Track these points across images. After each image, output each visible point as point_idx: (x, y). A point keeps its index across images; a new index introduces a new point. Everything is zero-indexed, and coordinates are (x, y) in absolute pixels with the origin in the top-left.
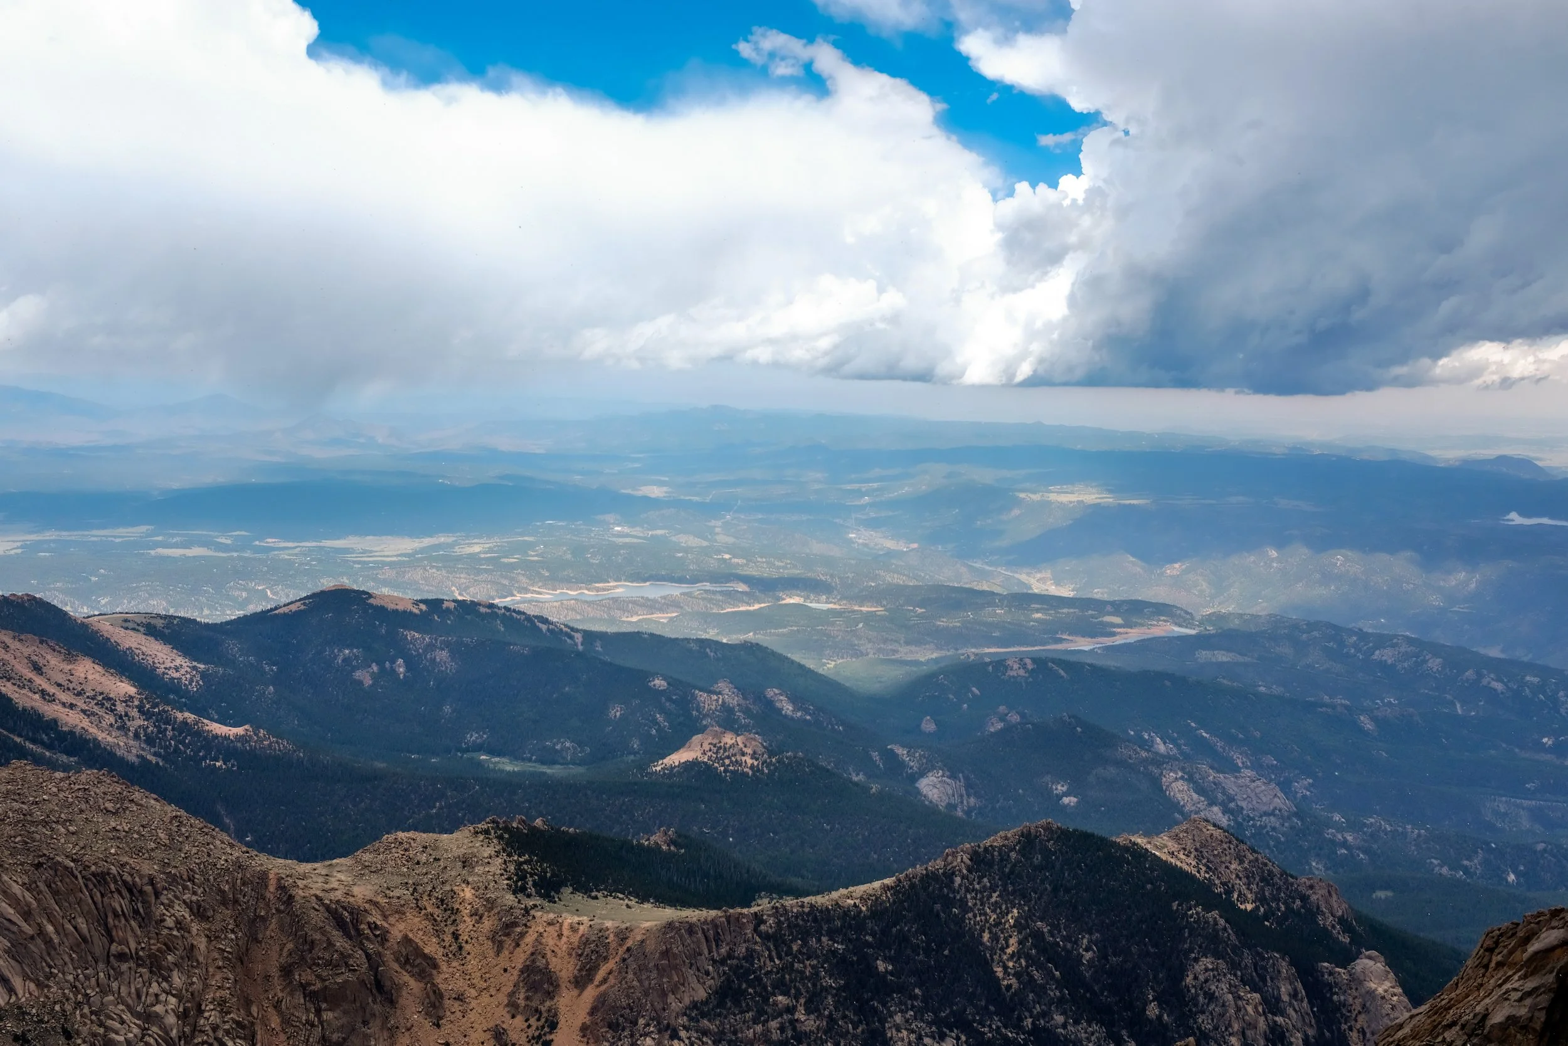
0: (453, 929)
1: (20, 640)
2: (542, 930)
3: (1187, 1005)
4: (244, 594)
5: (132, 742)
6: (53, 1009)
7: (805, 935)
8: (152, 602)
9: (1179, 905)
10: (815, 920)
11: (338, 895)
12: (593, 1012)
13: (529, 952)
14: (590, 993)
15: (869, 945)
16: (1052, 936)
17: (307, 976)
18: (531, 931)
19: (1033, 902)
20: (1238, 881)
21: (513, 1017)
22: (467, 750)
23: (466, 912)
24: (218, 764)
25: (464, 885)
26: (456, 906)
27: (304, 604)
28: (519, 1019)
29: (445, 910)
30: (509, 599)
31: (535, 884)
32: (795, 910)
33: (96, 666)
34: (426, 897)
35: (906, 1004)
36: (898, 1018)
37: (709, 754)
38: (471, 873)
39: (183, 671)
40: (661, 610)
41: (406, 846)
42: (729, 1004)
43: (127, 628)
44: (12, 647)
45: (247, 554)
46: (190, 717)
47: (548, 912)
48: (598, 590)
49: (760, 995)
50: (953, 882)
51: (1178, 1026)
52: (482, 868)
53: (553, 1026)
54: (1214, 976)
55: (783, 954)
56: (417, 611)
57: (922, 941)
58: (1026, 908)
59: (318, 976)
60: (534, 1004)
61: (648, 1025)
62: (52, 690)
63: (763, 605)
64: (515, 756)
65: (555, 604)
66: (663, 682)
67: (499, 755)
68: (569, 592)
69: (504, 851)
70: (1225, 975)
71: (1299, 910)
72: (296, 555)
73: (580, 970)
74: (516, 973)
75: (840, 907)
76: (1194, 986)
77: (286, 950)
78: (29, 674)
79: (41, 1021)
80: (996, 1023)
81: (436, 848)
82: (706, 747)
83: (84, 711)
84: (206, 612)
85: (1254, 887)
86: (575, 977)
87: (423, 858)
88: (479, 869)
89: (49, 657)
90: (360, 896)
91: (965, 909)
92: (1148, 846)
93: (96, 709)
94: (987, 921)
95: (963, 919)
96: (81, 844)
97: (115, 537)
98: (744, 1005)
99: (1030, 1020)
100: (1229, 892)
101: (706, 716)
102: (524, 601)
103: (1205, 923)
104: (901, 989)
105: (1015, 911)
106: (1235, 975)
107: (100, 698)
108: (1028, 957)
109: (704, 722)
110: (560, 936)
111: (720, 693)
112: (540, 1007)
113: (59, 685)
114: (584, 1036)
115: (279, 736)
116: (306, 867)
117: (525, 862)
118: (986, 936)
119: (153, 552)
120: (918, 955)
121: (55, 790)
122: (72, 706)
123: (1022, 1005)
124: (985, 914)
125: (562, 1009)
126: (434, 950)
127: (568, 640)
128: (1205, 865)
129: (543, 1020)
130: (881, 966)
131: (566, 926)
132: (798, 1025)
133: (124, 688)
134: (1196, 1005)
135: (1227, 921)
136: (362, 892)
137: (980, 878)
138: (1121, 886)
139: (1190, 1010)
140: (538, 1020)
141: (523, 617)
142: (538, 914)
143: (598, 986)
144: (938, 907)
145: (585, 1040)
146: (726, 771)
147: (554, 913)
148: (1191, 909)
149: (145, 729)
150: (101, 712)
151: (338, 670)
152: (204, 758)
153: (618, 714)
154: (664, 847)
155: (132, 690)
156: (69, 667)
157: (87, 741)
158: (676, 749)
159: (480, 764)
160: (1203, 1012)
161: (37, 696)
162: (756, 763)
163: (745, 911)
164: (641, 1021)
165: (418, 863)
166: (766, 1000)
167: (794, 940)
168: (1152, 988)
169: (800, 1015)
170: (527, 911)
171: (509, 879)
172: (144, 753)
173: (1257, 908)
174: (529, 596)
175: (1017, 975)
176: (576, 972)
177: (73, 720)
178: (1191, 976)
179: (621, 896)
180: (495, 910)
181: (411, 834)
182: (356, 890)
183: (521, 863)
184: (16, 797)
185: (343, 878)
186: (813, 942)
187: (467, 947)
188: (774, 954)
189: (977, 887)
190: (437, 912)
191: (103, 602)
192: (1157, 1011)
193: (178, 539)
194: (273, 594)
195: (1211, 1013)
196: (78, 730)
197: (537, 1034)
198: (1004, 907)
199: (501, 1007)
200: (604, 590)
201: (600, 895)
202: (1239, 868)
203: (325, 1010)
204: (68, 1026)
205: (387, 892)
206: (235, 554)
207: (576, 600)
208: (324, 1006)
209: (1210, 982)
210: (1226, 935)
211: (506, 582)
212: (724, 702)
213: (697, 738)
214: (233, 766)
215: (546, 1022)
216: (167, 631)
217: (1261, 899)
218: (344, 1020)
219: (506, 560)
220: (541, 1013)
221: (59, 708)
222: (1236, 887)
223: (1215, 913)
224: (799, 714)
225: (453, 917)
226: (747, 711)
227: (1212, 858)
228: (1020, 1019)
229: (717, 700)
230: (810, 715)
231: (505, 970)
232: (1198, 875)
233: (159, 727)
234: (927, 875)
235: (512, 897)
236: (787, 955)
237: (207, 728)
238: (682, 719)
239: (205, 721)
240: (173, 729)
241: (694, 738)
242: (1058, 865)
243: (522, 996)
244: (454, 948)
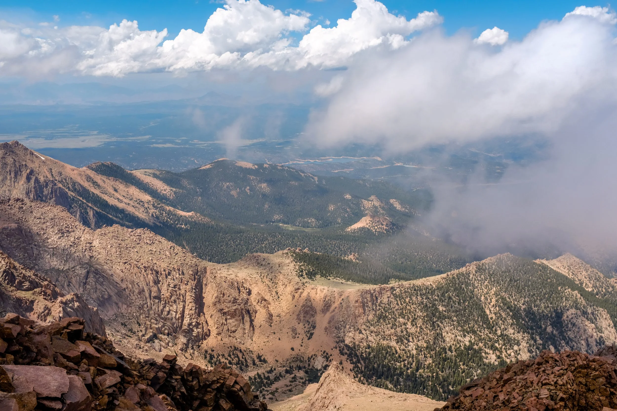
0: (275, 290)
1: (109, 179)
2: (309, 291)
3: (564, 327)
4: (187, 162)
5: (151, 218)
6: (133, 315)
7: (411, 296)
8: (153, 165)
9: (561, 288)
10: (415, 290)
11: (233, 276)
12: (329, 322)
13: (305, 300)
14: (328, 315)
15: (436, 300)
16: (509, 299)
17: (223, 306)
18: (305, 291)
19: (501, 285)
20: (585, 279)
21: (299, 323)
22: (274, 222)
23: (280, 284)
24: (182, 226)
25: (279, 274)
26: (277, 282)
27: (211, 165)
28: (301, 324)
29: (273, 283)
30: (287, 163)
31: (306, 274)
32: (407, 286)
33: (137, 189)
34: (265, 278)
35: (451, 324)
36: (447, 328)
37: (369, 224)
38: (282, 269)
39: (167, 191)
40: (347, 168)
41: (257, 258)
42: (381, 321)
43: (146, 175)
44: (106, 182)
45: (187, 146)
46: (172, 209)
47: (311, 284)
48: (322, 160)
49: (394, 318)
50: (469, 276)
51: (560, 336)
52: (286, 267)
53: (314, 327)
54: (575, 317)
55: (403, 303)
56: (253, 168)
57: (457, 299)
58: (499, 287)
59: (226, 306)
60: (307, 319)
61: (350, 328)
62: (121, 198)
63: (387, 166)
64: (294, 224)
65: (305, 165)
66: (350, 196)
67: (286, 224)
68: (311, 161)
69: (294, 261)
70: (580, 316)
71: (611, 292)
72: (205, 146)
73: (324, 307)
74: (300, 307)
75: (425, 285)
76: (567, 320)
77: (214, 296)
78: (113, 192)
79: (130, 319)
80: (487, 331)
81: (268, 259)
82: (368, 222)
83: (133, 206)
84: (173, 168)
85: (592, 282)
86: (322, 309)
87: (264, 263)
89: (120, 186)
90: (241, 277)
91: (474, 287)
92: (548, 264)
93: (137, 205)
94: (483, 292)
95: (474, 291)
96: (139, 255)
97: (138, 140)
98: (387, 322)
99: (500, 331)
100: (581, 284)
101: (366, 210)
102: (293, 164)
103: (572, 295)
104: (450, 318)
105: (494, 288)
106: (584, 317)
107: (139, 201)
108: (499, 306)
109: (366, 212)
110: (316, 293)
111: (372, 201)
112: (309, 320)
113: (124, 196)
114: (326, 332)
115: (205, 216)
116: (220, 266)
117: (302, 265)
118: (483, 298)
119: (152, 146)
120: (456, 304)
121: (129, 235)
122: (129, 204)
123: (497, 325)
124: (483, 290)
125: (318, 322)
126: (268, 298)
127: (312, 180)
128: (572, 272)
129: (310, 325)
130: (441, 308)
131: (318, 290)
132: (408, 330)
133: (147, 198)
134: (567, 328)
135: (581, 295)
136: (242, 275)
137: (481, 275)
138: (537, 280)
139: (565, 330)
140: (308, 325)
141: (294, 171)
142: (308, 285)
143: (331, 313)
144: (463, 286)
145: (326, 333)
146: (376, 231)
147: (314, 285)
148: (566, 290)
149: (155, 213)
150: (139, 206)
151: (225, 191)
152: (177, 224)
153: (332, 209)
154: (354, 261)
155: (150, 198)
156: (127, 189)
157: (135, 217)
158: (356, 222)
159: (279, 227)
160: (570, 330)
161: (116, 200)
162: (387, 228)
163: (387, 286)
164: (348, 327)
165: (262, 265)
166: (396, 320)
167: (407, 297)
168: (550, 320)
169: (409, 325)
170: (303, 284)
171: (296, 271)
172: (155, 222)
173: (593, 290)
174: (295, 162)
175: (495, 314)
176: (323, 307)
177: (129, 209)
178: (566, 316)
179: (339, 279)
180: (292, 283)
181: (259, 254)
182: (239, 275)
183: (301, 266)
184: (116, 238)
185: (234, 270)
186: (414, 298)
187: (281, 297)
188: (399, 302)
189: (479, 279)
190: (269, 283)
191: (135, 165)
192: (551, 329)
193: (161, 141)
194: (197, 161)
195: (574, 331)
196: (131, 213)
197: (308, 330)
198: (490, 287)
199: (294, 320)
200: (324, 160)
201: (331, 278)
202: (586, 274)
203: (229, 319)
204: (139, 321)
205: (251, 276)
206: (183, 146)
207: (313, 164)
208: (228, 317)
209: (573, 319)
210: (581, 300)
211: (286, 157)
212: (374, 204)
213: (364, 219)
214: (188, 227)
215: (312, 325)
216: (161, 176)
217: (595, 287)
218: (236, 323)
219: (285, 148)
220: (309, 323)
221: (124, 204)
222: (584, 281)
223: (576, 292)
224: (404, 209)
225: (276, 286)
226: (383, 208)
227: (574, 270)
228: (496, 330)
229: (371, 204)
230: (407, 210)
231: (296, 306)
232: (569, 276)
233: (160, 212)
234: (459, 274)
235: (298, 278)
236: (404, 303)
237: (177, 213)
238: (357, 210)
239: (177, 210)
240: (166, 213)
241: (363, 218)
242: (512, 271)
243: (302, 316)
244: (276, 297)
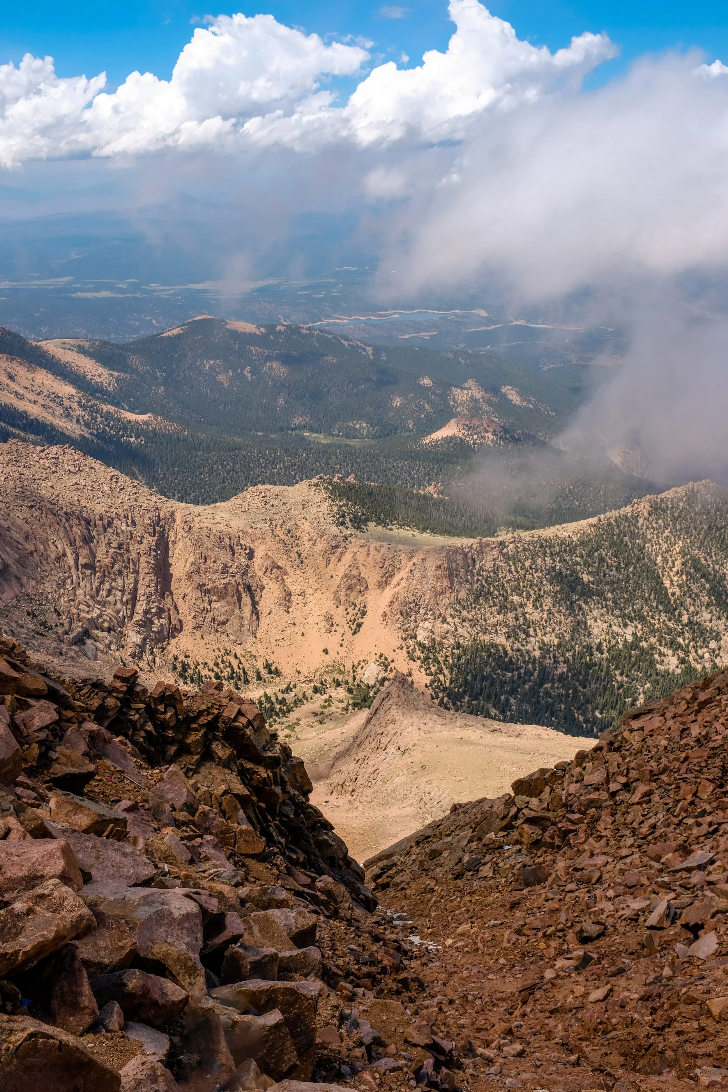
0: (296, 549)
2: (356, 551)
4: (137, 323)
5: (75, 426)
6: (48, 597)
7: (533, 557)
8: (76, 330)
10: (542, 546)
11: (221, 527)
12: (391, 604)
13: (348, 565)
14: (389, 593)
15: (577, 564)
16: (706, 560)
17: (204, 579)
18: (348, 551)
19: (693, 537)
21: (337, 607)
22: (295, 429)
23: (305, 538)
24: (132, 440)
25: (304, 520)
26: (299, 534)
27: (182, 329)
28: (341, 608)
29: (292, 537)
30: (318, 323)
31: (351, 521)
32: (527, 540)
33: (49, 375)
34: (278, 528)
35: (602, 604)
36: (595, 613)
37: (463, 431)
38: (308, 513)
39: (103, 377)
40: (425, 330)
41: (264, 494)
42: (481, 601)
43: (65, 349)
45: (138, 295)
46: (112, 409)
47: (360, 539)
48: (380, 316)
49: (503, 596)
50: (637, 522)
52: (315, 509)
53: (364, 614)
55: (519, 569)
56: (259, 333)
57: (615, 562)
58: (689, 541)
59: (210, 580)
60: (351, 599)
61: (426, 613)
62: (21, 391)
63: (497, 326)
64: (329, 432)
65: (350, 326)
66: (430, 382)
67: (316, 432)
68: (361, 318)
69: (329, 497)
72: (171, 295)
73: (382, 577)
74: (339, 578)
75: (559, 538)
77: (188, 562)
78: (7, 381)
79: (41, 604)
80: (664, 617)
81: (284, 496)
82: (461, 427)
83: (43, 406)
84: (113, 336)
86: (379, 581)
87: (276, 503)
88: (314, 510)
89: (18, 369)
90: (236, 527)
91: (646, 541)
93: (51, 404)
94: (660, 549)
95: (644, 547)
96: (56, 493)
97: (49, 285)
98: (491, 602)
99: (687, 616)
101: (459, 405)
102: (330, 324)
104: (600, 594)
105: (680, 542)
107: (53, 396)
108: (688, 573)
109: (458, 409)
110: (368, 554)
111: (470, 389)
112: (355, 601)
113: (26, 388)
114: (384, 620)
115: (171, 420)
116: (199, 508)
117: (344, 505)
118: (659, 559)
119: (74, 295)
120: (612, 570)
121: (37, 458)
122: (35, 402)
123: (682, 605)
124: (660, 545)
125: (370, 603)
126: (284, 563)
127: (363, 353)
129: (357, 609)
130: (586, 578)
131: (372, 549)
132: (527, 616)
133: (67, 390)
136: (237, 525)
137: (658, 519)
140: (354, 609)
141: (331, 336)
142: (353, 540)
143: (393, 588)
144: (626, 539)
145: (385, 622)
146: (474, 443)
147: (364, 539)
149: (83, 417)
150: (54, 405)
151: (206, 375)
152: (123, 436)
153: (398, 404)
154: (435, 496)
155: (73, 391)
156: (32, 376)
157: (46, 426)
158: (439, 428)
159: (304, 439)
161: (12, 396)
162: (495, 437)
163: (493, 539)
164: (422, 611)
165: (273, 506)
166: (506, 599)
167: (527, 559)
169: (529, 608)
170: (346, 538)
171: (333, 516)
172: (83, 433)
174: (332, 321)
175: (680, 586)
176: (379, 578)
177: (35, 411)
179: (408, 528)
180: (325, 537)
181: (267, 486)
182: (232, 524)
183: (341, 506)
184: (14, 463)
185: (224, 516)
186: (539, 561)
187: (306, 562)
188: (513, 568)
189: (655, 525)
190: (286, 538)
191: (44, 331)
193: (91, 286)
194: (156, 322)
196: (40, 418)
197: (352, 618)
198: (673, 539)
199: (329, 601)
200: (385, 316)
201: (394, 527)
203: (215, 601)
204: (57, 608)
205: (253, 525)
206: (130, 295)
207: (365, 323)
208: (214, 598)
211: (316, 311)
212: (472, 395)
213: (454, 421)
214: (142, 441)
215: (359, 610)
216: (92, 350)
218: (227, 607)
219: (315, 296)
220: (356, 606)
221: (28, 403)
224: (525, 404)
225: (296, 542)
226: (489, 402)
228: (680, 615)
229: (467, 394)
230: (532, 404)
231: (332, 577)
233: (92, 415)
234: (620, 517)
235: (336, 529)
236: (522, 569)
237: (123, 416)
238: (442, 407)
239: (122, 411)
240: (102, 417)
241: (452, 420)
242: (713, 511)
243: (343, 594)
244: (298, 562)
